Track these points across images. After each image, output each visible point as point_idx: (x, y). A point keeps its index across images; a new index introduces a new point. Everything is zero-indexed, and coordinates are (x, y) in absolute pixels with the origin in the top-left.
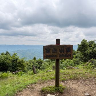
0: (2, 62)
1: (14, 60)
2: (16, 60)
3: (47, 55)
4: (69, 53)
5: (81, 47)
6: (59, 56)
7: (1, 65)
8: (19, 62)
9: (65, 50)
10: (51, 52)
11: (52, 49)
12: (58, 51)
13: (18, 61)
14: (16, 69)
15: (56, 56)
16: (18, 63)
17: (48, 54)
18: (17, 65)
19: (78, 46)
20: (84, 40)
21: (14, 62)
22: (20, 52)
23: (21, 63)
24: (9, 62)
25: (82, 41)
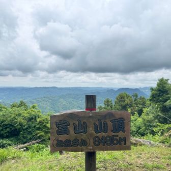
0: (9, 121)
1: (32, 118)
2: (35, 117)
3: (60, 139)
4: (121, 134)
5: (156, 94)
6: (92, 144)
7: (8, 127)
8: (40, 122)
9: (110, 124)
10: (72, 132)
11: (74, 124)
12: (91, 130)
13: (38, 120)
14: (34, 134)
15: (84, 143)
16: (38, 124)
17: (63, 138)
18: (37, 126)
19: (151, 92)
20: (161, 80)
21: (32, 121)
22: (47, 100)
23: (43, 123)
24: (22, 121)
25: (158, 82)
